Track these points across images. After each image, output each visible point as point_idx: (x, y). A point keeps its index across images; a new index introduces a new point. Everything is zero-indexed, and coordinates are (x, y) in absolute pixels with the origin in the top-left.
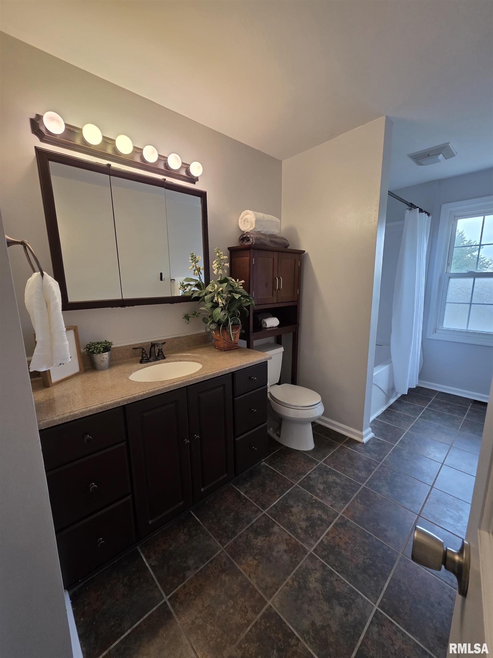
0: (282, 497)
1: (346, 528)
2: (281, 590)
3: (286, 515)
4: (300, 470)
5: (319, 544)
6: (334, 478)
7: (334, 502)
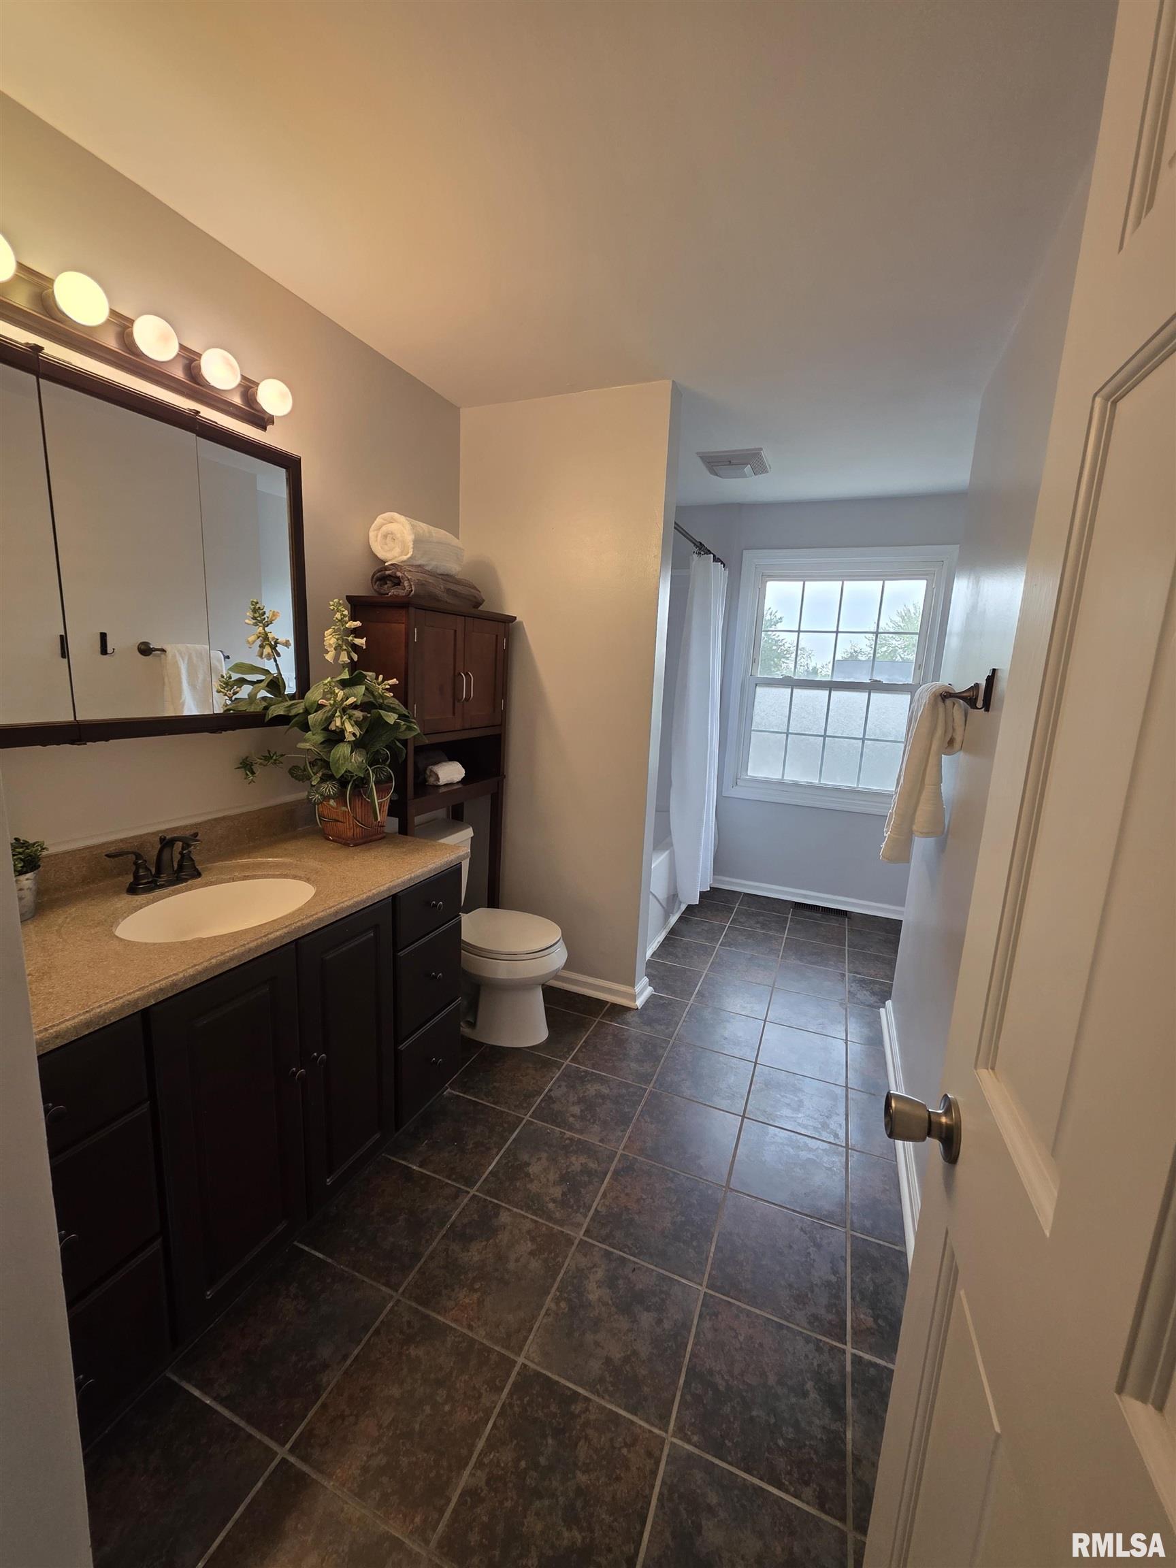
0: (502, 1151)
1: (635, 1174)
2: (539, 1328)
3: (518, 1184)
4: (530, 1088)
5: (593, 1219)
6: (597, 1086)
7: (604, 1133)
